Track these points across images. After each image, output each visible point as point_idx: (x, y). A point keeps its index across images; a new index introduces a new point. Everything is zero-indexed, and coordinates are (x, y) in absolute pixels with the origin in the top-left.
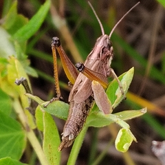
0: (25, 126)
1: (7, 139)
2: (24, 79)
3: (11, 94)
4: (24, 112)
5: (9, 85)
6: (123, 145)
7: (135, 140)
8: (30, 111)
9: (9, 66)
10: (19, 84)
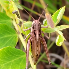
0: (18, 31)
1: (10, 37)
2: (17, 11)
3: (11, 17)
4: (17, 25)
5: (10, 13)
9: (10, 5)
10: (14, 13)
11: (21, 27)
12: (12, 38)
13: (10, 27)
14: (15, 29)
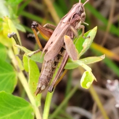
0: (16, 67)
2: (15, 33)
3: (6, 44)
4: (16, 58)
5: (4, 38)
6: (86, 83)
7: (96, 79)
8: (19, 57)
9: (4, 24)
10: (10, 37)
11: (22, 60)
12: (8, 79)
13: (4, 60)
14: (12, 64)
